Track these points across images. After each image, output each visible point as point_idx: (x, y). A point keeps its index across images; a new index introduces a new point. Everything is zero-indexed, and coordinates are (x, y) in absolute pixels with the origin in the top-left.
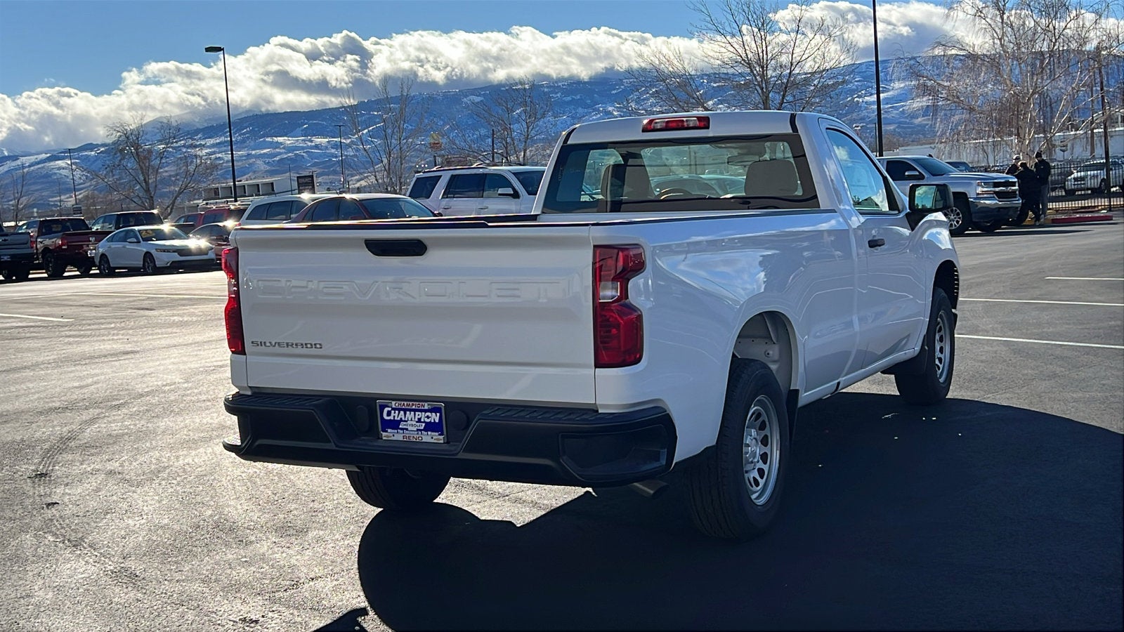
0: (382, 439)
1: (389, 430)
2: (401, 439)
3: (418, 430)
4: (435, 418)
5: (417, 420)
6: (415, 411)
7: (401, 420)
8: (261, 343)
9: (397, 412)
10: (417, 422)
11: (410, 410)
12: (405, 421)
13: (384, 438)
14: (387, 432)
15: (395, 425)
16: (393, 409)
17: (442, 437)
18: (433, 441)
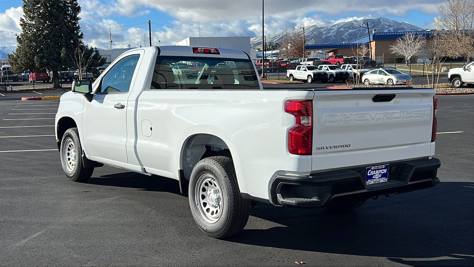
0: (366, 185)
1: (369, 180)
2: (373, 183)
3: (379, 178)
4: (385, 171)
5: (379, 173)
6: (379, 169)
7: (374, 175)
8: (321, 148)
9: (373, 171)
10: (379, 174)
11: (377, 170)
12: (375, 175)
13: (367, 184)
14: (368, 181)
15: (371, 177)
16: (372, 170)
17: (387, 179)
18: (384, 181)
